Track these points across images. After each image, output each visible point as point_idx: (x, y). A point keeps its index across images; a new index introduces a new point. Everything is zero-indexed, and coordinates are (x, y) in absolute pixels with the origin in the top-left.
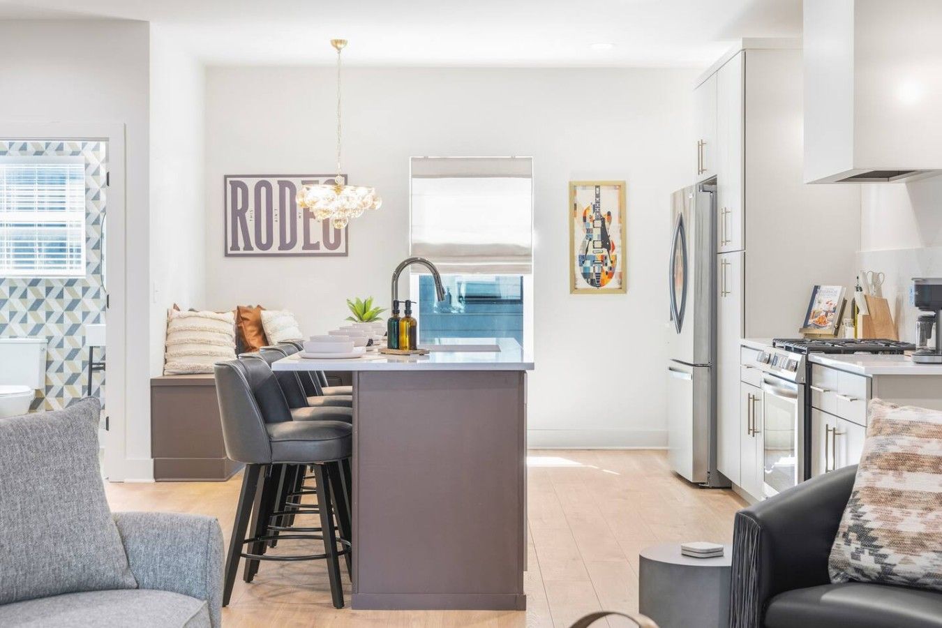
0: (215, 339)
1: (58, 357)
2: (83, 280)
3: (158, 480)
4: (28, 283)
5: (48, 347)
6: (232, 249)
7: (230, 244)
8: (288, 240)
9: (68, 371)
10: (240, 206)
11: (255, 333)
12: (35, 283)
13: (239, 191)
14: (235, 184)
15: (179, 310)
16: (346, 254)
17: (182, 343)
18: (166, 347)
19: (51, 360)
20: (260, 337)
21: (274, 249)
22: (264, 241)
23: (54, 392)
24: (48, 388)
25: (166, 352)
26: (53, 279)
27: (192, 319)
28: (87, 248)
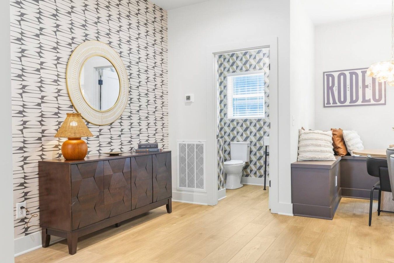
0: (323, 144)
1: (254, 149)
2: (263, 119)
3: (295, 215)
4: (243, 121)
5: (250, 145)
6: (327, 104)
7: (326, 102)
8: (354, 99)
9: (258, 155)
10: (330, 85)
11: (339, 141)
12: (246, 121)
13: (330, 78)
14: (328, 75)
15: (304, 130)
16: (385, 104)
17: (306, 146)
18: (298, 147)
19: (252, 150)
20: (342, 143)
21: (347, 103)
22: (342, 100)
23: (253, 163)
24: (251, 161)
25: (298, 150)
26: (252, 119)
27: (311, 134)
28: (265, 106)
